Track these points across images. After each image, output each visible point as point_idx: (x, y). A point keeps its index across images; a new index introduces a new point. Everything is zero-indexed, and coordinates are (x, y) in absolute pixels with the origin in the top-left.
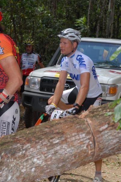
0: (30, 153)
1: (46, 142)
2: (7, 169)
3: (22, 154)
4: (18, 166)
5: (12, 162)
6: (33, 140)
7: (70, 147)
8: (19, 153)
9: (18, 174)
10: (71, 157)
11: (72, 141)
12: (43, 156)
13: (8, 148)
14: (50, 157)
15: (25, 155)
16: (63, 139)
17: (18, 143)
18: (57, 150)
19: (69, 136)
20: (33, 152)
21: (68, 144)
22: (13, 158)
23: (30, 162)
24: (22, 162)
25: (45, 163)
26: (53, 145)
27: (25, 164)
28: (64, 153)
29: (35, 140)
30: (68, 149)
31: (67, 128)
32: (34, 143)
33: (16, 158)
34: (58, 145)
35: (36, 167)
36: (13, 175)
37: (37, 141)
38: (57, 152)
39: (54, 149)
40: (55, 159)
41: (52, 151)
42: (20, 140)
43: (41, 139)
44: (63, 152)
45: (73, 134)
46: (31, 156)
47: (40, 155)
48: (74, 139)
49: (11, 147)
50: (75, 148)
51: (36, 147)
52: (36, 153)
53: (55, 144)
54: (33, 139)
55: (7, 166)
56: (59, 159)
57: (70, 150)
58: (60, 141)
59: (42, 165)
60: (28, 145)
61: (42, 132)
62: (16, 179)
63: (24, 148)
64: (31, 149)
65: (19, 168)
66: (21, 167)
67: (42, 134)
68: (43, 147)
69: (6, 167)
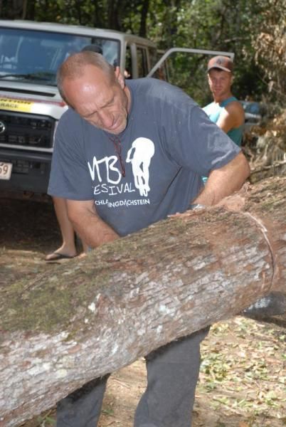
0: (150, 292)
1: (179, 268)
2: (110, 330)
3: (135, 295)
4: (132, 323)
5: (120, 314)
6: (152, 264)
7: (228, 278)
8: (129, 293)
9: (131, 341)
10: (231, 299)
11: (232, 265)
12: (176, 298)
13: (105, 283)
14: (191, 300)
15: (140, 296)
16: (213, 260)
17: (122, 272)
18: (203, 285)
19: (223, 253)
20: (156, 291)
21: (224, 269)
22: (119, 305)
23: (152, 312)
24: (138, 314)
25: (182, 314)
26: (192, 275)
27: (144, 318)
28: (217, 291)
29: (155, 264)
30: (225, 281)
31: (216, 235)
32: (155, 270)
33: (123, 306)
34: (205, 272)
35: (164, 324)
36: (122, 343)
37: (160, 265)
38: (203, 290)
39: (197, 282)
40: (202, 305)
41: (194, 287)
42: (125, 263)
43: (168, 261)
44: (215, 288)
45: (233, 249)
46: (153, 300)
47: (170, 296)
48: (234, 258)
49: (111, 281)
50: (240, 278)
51: (160, 279)
52: (163, 292)
53: (199, 270)
54: (150, 261)
55: (111, 323)
56: (209, 304)
57: (229, 285)
58: (207, 263)
59: (176, 319)
60: (144, 274)
61: (166, 245)
62: (126, 351)
63: (137, 283)
64: (152, 284)
65: (133, 328)
66: (137, 324)
67: (168, 250)
68: (174, 278)
69: (108, 326)
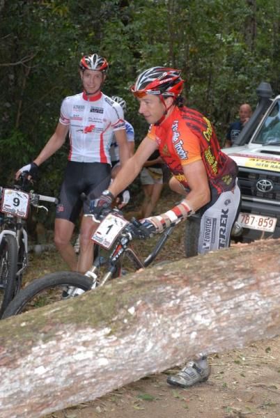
0: (190, 304)
1: (220, 286)
2: (145, 330)
3: (174, 305)
4: (167, 327)
5: (155, 318)
6: (196, 281)
7: (264, 298)
8: (169, 302)
9: (165, 341)
10: (267, 317)
11: (269, 287)
12: (213, 311)
13: (148, 292)
14: (227, 314)
15: (179, 306)
16: (252, 282)
17: (167, 285)
18: (240, 302)
19: (263, 277)
20: (195, 303)
21: (261, 291)
22: (156, 312)
23: (188, 320)
24: (174, 320)
25: (217, 325)
26: (232, 293)
27: (179, 324)
28: (252, 308)
29: (200, 281)
30: (261, 300)
31: (262, 262)
32: (198, 286)
33: (162, 312)
34: (243, 292)
35: (198, 331)
36: (156, 343)
37: (204, 282)
38: (239, 306)
39: (234, 299)
40: (236, 318)
41: (231, 304)
42: (173, 279)
43: (212, 280)
44: (251, 306)
45: (272, 274)
46: (191, 310)
47: (207, 309)
48: (272, 282)
49: (154, 291)
50: (276, 299)
51: (201, 294)
52: (201, 305)
53: (237, 290)
54: (196, 279)
55: (147, 325)
56: (244, 319)
57: (265, 304)
58: (246, 285)
59: (210, 328)
60: (187, 289)
61: (214, 267)
62: (160, 349)
63: (178, 295)
64: (192, 297)
65: (168, 331)
66: (172, 328)
67: (214, 271)
68: (214, 294)
69: (144, 327)
